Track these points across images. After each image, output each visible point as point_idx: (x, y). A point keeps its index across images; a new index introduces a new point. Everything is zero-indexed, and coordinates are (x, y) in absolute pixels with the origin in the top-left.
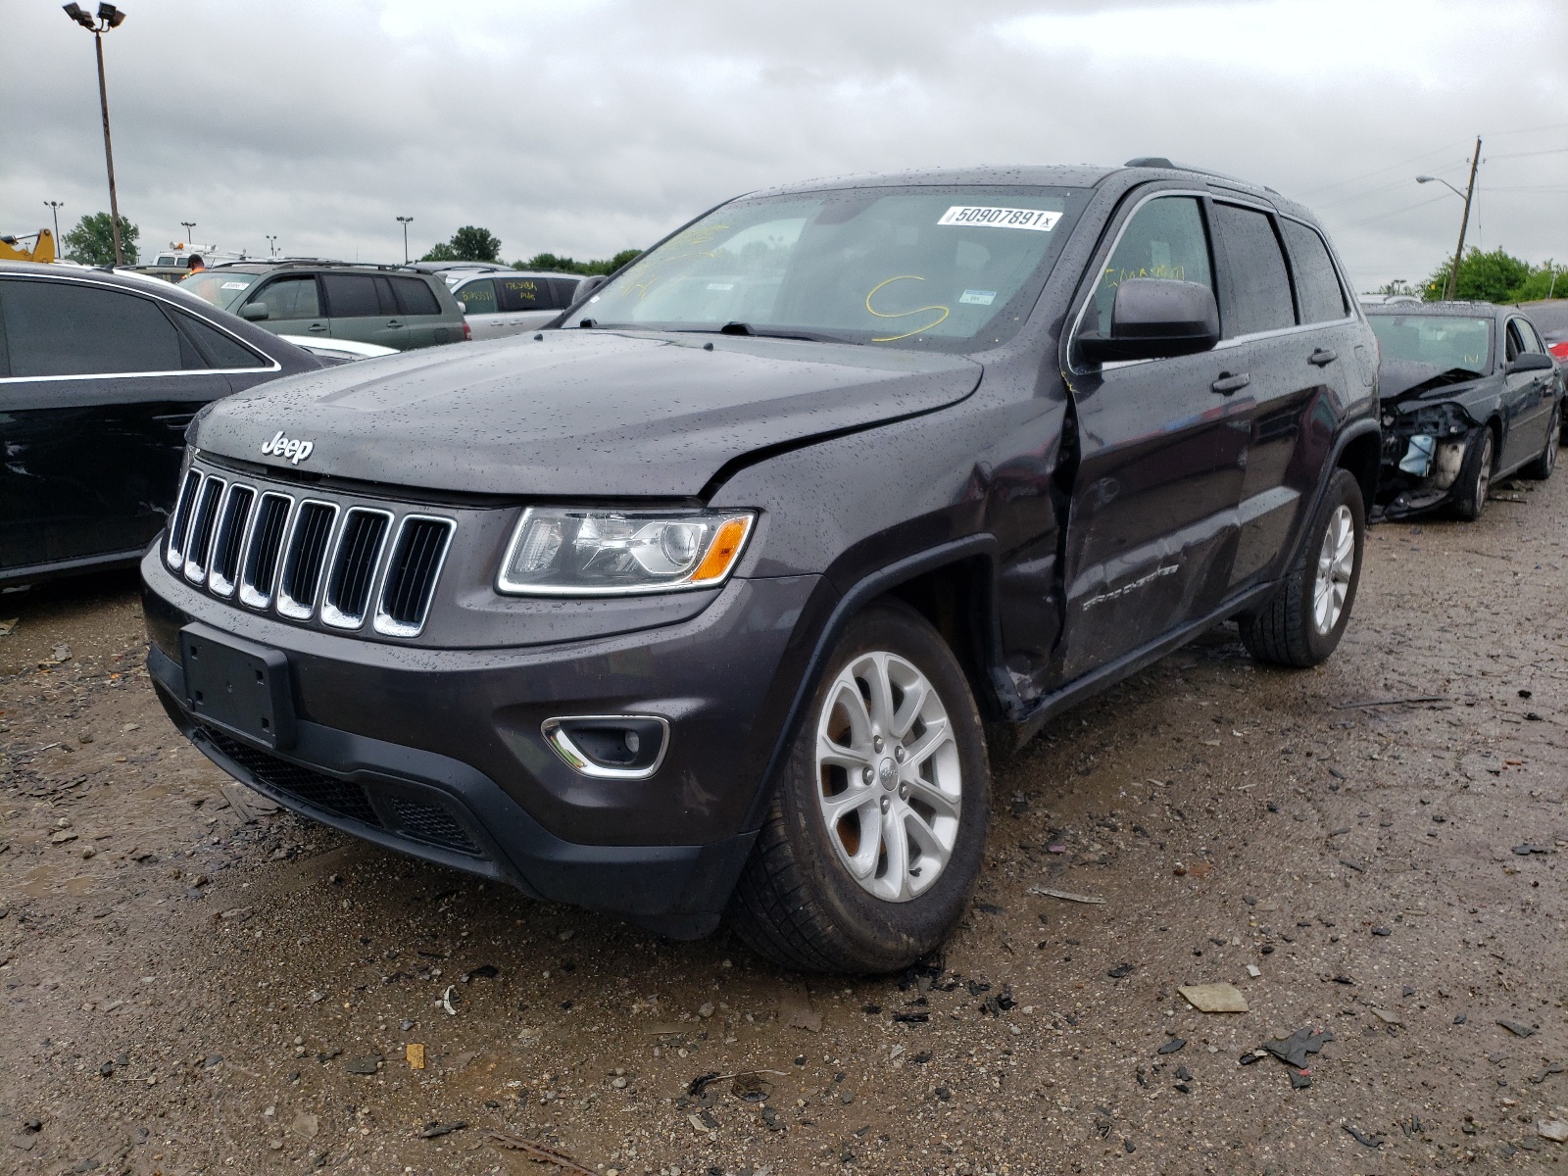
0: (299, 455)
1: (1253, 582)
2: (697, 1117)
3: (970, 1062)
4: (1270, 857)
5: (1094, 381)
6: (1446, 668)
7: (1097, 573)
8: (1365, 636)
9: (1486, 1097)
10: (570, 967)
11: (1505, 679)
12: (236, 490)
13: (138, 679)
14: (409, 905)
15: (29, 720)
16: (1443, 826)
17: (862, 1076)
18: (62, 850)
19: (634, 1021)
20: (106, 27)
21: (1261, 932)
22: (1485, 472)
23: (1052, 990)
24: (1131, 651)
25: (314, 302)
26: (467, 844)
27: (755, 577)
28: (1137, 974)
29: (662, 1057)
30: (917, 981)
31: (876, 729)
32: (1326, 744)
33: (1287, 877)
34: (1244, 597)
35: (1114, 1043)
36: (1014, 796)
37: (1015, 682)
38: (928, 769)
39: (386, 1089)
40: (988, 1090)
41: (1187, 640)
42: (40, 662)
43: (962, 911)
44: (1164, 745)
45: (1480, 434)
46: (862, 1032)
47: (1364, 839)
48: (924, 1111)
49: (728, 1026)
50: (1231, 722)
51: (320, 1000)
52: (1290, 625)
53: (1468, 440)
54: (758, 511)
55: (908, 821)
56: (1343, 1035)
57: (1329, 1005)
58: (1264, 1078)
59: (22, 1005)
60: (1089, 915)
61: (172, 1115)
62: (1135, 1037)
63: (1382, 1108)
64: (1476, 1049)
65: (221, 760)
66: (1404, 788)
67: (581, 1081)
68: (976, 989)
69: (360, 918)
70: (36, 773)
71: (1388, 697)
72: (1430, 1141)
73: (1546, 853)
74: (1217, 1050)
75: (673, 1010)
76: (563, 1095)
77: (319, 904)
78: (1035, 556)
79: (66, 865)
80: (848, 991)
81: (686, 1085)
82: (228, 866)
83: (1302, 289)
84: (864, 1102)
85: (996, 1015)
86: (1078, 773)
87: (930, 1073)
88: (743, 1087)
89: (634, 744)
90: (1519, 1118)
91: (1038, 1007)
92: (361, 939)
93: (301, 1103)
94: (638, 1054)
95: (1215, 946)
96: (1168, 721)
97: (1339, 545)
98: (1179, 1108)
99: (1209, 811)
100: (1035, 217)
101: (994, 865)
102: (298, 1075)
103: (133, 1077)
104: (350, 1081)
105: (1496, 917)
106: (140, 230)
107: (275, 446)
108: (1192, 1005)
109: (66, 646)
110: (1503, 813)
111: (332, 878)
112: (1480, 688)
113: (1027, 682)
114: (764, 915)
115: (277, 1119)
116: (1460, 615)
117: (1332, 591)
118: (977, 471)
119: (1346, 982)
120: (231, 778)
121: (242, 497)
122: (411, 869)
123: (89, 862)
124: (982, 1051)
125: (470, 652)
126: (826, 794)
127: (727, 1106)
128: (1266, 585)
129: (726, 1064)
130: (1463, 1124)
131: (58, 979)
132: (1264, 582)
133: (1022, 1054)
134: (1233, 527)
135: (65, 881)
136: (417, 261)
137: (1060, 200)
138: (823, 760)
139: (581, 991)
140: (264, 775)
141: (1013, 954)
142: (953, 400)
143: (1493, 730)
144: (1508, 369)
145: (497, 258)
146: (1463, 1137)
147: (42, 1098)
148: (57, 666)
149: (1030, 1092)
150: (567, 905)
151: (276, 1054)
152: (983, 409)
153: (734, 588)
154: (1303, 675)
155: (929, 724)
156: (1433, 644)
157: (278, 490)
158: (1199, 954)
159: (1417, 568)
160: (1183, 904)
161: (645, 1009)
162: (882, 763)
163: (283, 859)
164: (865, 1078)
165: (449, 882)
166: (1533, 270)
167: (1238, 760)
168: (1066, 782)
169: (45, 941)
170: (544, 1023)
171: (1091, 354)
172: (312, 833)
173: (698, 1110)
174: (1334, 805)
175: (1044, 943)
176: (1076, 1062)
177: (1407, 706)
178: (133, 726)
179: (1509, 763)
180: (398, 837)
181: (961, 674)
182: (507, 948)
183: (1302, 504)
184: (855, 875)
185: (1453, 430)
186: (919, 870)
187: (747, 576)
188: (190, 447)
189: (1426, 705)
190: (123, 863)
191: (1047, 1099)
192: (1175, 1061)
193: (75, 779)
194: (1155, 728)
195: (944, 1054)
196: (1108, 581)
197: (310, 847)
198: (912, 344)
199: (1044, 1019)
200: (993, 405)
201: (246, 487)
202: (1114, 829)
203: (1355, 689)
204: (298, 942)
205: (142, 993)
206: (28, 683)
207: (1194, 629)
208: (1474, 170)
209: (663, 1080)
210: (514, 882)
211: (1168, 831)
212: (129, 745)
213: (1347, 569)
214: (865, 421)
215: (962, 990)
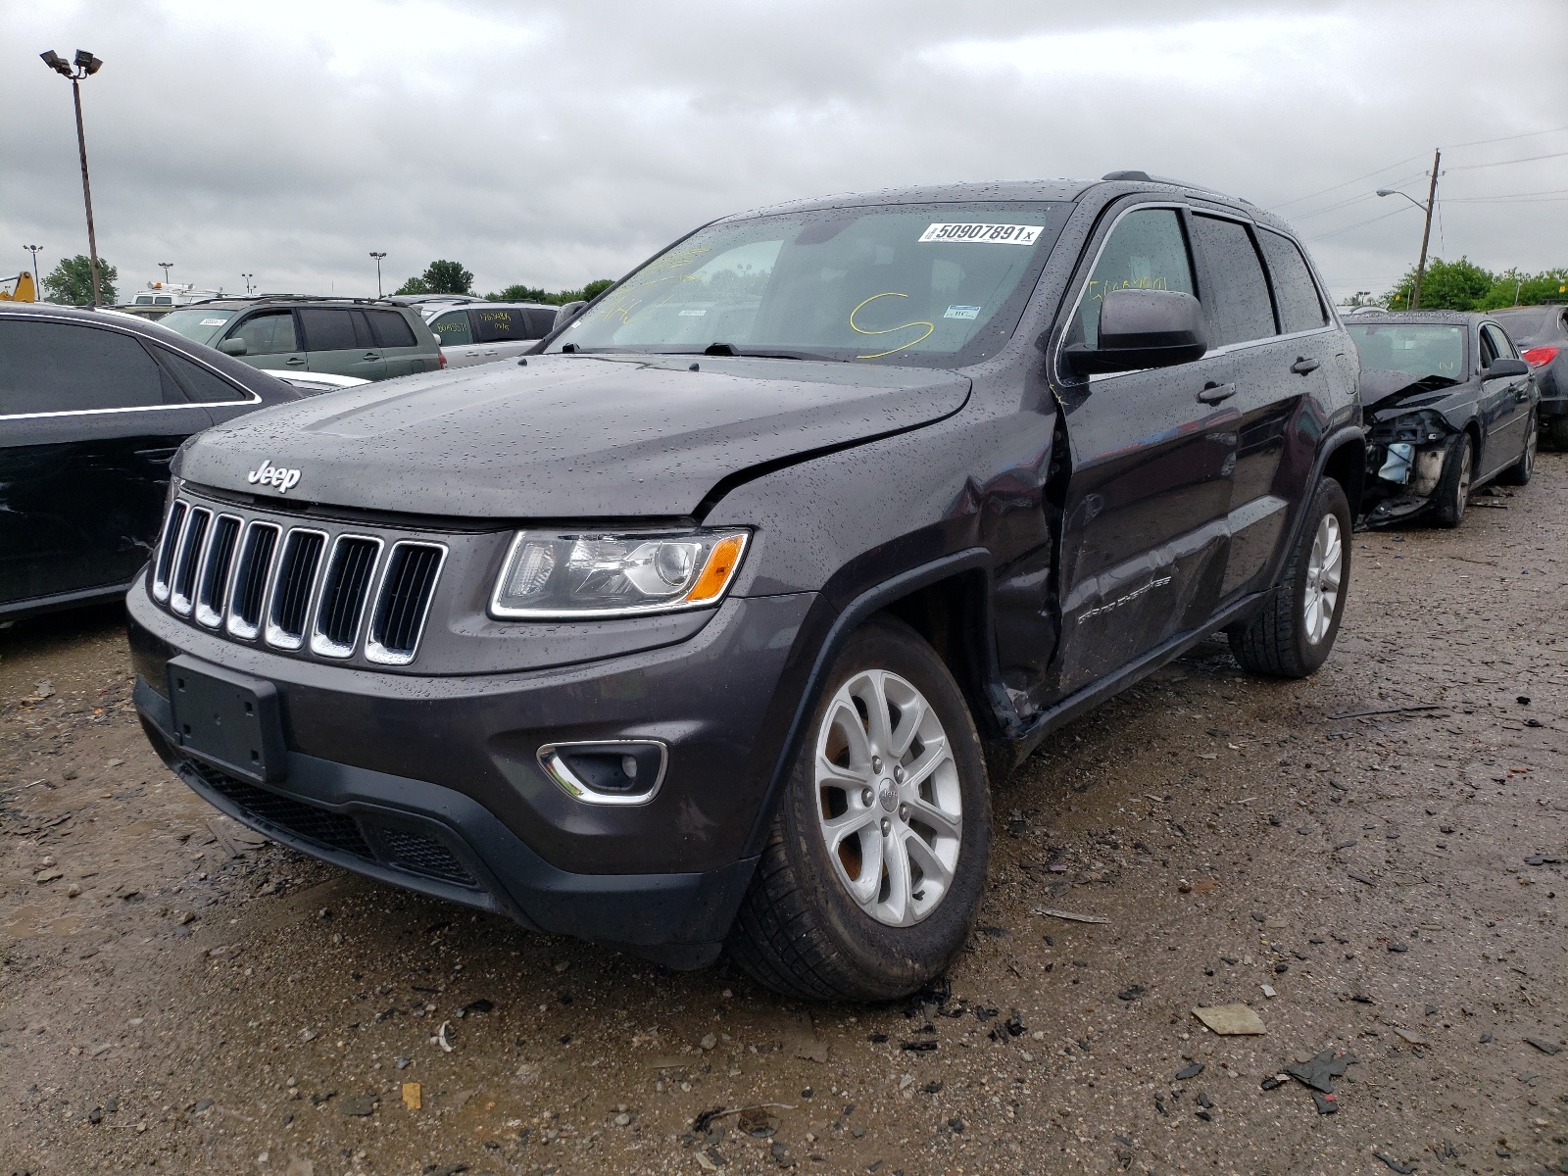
0: (286, 484)
1: (1243, 592)
2: (704, 1155)
3: (983, 1091)
4: (1276, 872)
5: (1084, 392)
6: (1441, 676)
7: (1090, 587)
8: (1354, 645)
9: (1518, 1119)
10: (567, 1000)
11: (1502, 686)
12: (223, 520)
13: (121, 713)
14: (400, 938)
15: (13, 757)
16: (1452, 837)
17: (871, 1108)
18: (45, 890)
19: (635, 1054)
20: (83, 75)
21: (1273, 949)
22: (1465, 478)
23: (1062, 1015)
24: (1124, 665)
25: (291, 336)
26: (461, 875)
27: (750, 596)
28: (1148, 996)
29: (665, 1092)
30: (923, 1008)
31: (874, 749)
32: (1324, 755)
33: (1296, 893)
34: (1236, 607)
35: (1129, 1069)
36: (1011, 815)
37: (1012, 699)
38: (927, 789)
39: (383, 1131)
40: (1003, 1121)
41: (1179, 653)
42: (24, 699)
43: (966, 934)
44: (1160, 760)
45: (1459, 441)
46: (869, 1062)
47: (1371, 852)
48: (938, 1144)
49: (731, 1059)
50: (1225, 735)
51: (313, 1039)
52: (1281, 635)
53: (1447, 447)
54: (753, 529)
55: (909, 842)
56: (1368, 1057)
57: (1350, 1026)
58: (1288, 1103)
59: (8, 1051)
60: (1095, 936)
61: (163, 1163)
62: (1151, 1061)
63: (1413, 1133)
64: (1505, 1069)
65: (209, 793)
66: (1407, 798)
67: (583, 1118)
68: (984, 1014)
69: (351, 952)
70: (20, 811)
71: (1384, 706)
72: (1464, 1165)
73: (1559, 863)
74: (1237, 1075)
75: (674, 1043)
76: (564, 1134)
77: (309, 940)
78: (1029, 570)
79: (51, 904)
80: (853, 1020)
81: (690, 1121)
82: (216, 902)
83: (1282, 298)
84: (876, 1136)
85: (1006, 1042)
86: (1076, 790)
87: (942, 1103)
88: (750, 1122)
89: (631, 769)
90: (1554, 1140)
91: (1048, 1032)
92: (353, 975)
93: (295, 1148)
94: (640, 1089)
95: (1227, 965)
96: (1162, 736)
97: (1327, 554)
98: (1202, 1137)
99: (1210, 826)
100: (1016, 233)
101: (995, 886)
102: (292, 1118)
103: (122, 1124)
104: (345, 1123)
105: (1514, 930)
106: (118, 272)
107: (262, 475)
108: (1208, 1027)
109: (49, 682)
110: (1513, 823)
111: (322, 913)
112: (1476, 695)
113: (1023, 699)
114: (767, 943)
115: (271, 1166)
116: (1450, 622)
117: (1321, 600)
118: (970, 484)
119: (1365, 1001)
120: (220, 812)
121: (229, 527)
122: (402, 901)
123: (75, 901)
124: (993, 1080)
125: (463, 679)
126: (826, 817)
127: (734, 1142)
128: (1256, 596)
129: (732, 1098)
130: (1496, 1147)
131: (45, 1023)
132: (1253, 593)
133: (1036, 1082)
134: (1224, 537)
135: (51, 920)
136: (390, 295)
137: (1041, 215)
138: (822, 782)
139: (579, 1024)
140: (252, 809)
141: (1020, 977)
142: (943, 414)
143: (1494, 737)
144: (1484, 376)
145: (469, 291)
146: (1497, 1160)
147: (30, 1146)
148: (40, 702)
149: (1046, 1121)
150: (562, 936)
151: (268, 1097)
152: (973, 422)
153: (731, 608)
154: (1295, 685)
155: (926, 743)
156: (1425, 651)
157: (266, 518)
158: (1210, 974)
159: (1403, 576)
160: (1191, 922)
161: (645, 1041)
162: (881, 784)
163: (271, 893)
164: (875, 1110)
165: (441, 914)
166: (1498, 279)
167: (1235, 773)
168: (1063, 799)
169: (31, 983)
170: (543, 1058)
171: (1079, 366)
172: (300, 867)
173: (705, 1147)
174: (1337, 817)
175: (1051, 966)
176: (1092, 1089)
177: (1405, 715)
178: (117, 761)
179: (1515, 772)
180: (390, 869)
181: (958, 691)
182: (502, 980)
183: (1289, 513)
184: (859, 900)
185: (1431, 437)
186: (922, 893)
187: (743, 595)
188: (174, 478)
189: (1424, 713)
190: (109, 901)
191: (1064, 1128)
192: (1194, 1087)
193: (59, 816)
194: (1149, 742)
195: (955, 1083)
196: (1102, 594)
197: (298, 881)
198: (899, 360)
199: (1056, 1045)
200: (983, 418)
201: (232, 516)
202: (1115, 847)
203: (1349, 699)
204: (289, 979)
205: (131, 1035)
206: (11, 721)
207: (1187, 641)
208: (1434, 183)
209: (667, 1115)
210: (510, 913)
211: (1170, 847)
212: (113, 781)
213: (1336, 578)
214: (857, 437)
215: (969, 1016)
